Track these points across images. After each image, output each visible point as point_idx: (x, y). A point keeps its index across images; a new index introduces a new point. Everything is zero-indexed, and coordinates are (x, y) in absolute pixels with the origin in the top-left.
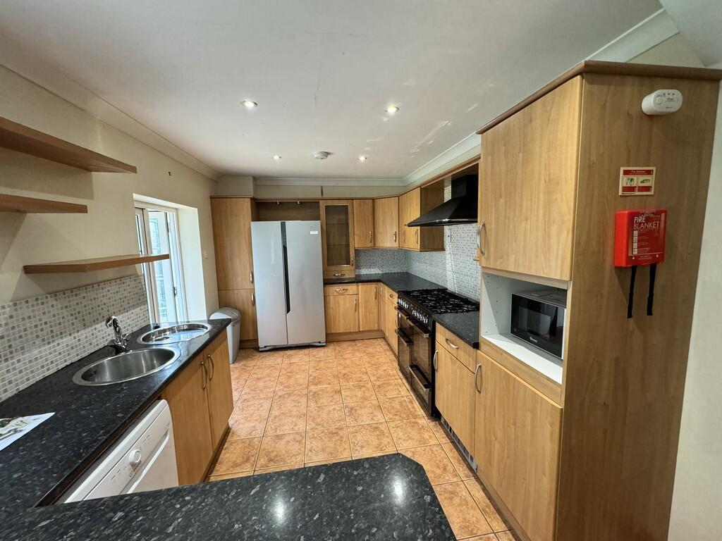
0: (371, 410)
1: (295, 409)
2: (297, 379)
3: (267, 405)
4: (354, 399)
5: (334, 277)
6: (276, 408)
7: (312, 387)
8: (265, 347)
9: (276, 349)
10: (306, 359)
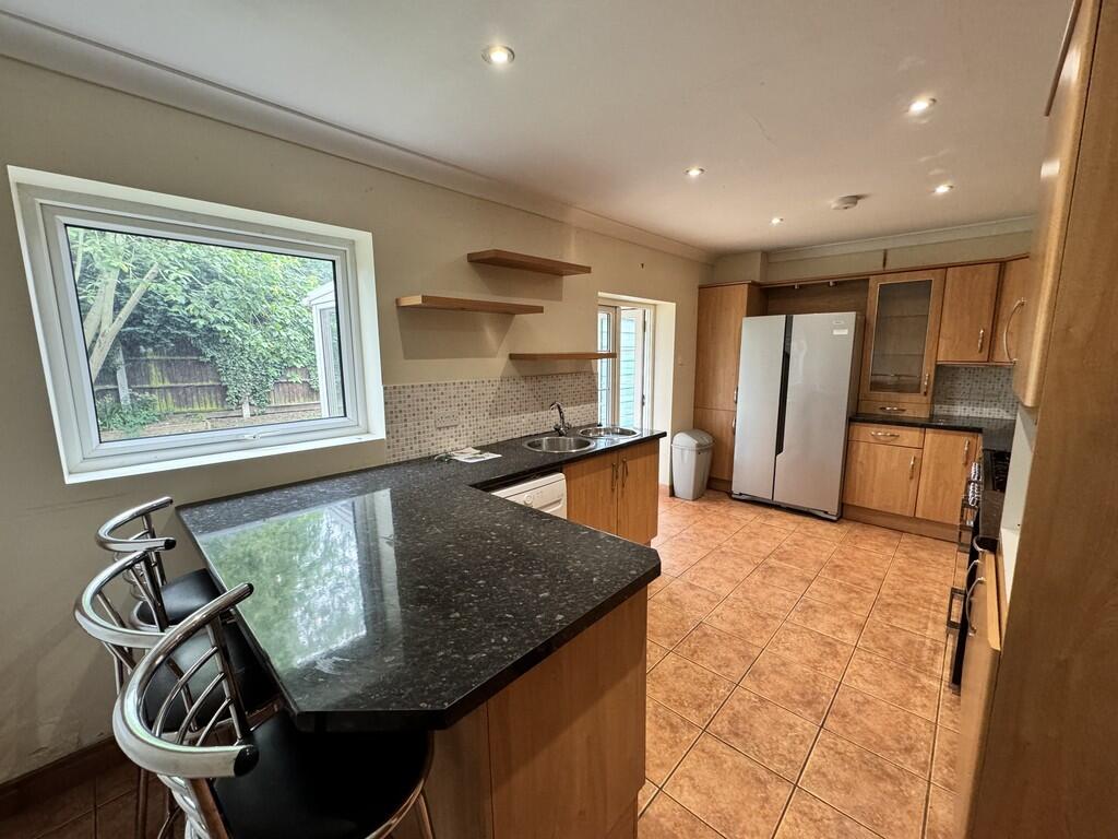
0: (841, 623)
1: (730, 571)
2: (758, 544)
3: (700, 554)
4: (826, 599)
5: (881, 412)
6: (709, 560)
7: (773, 560)
8: (741, 494)
9: (754, 502)
10: (791, 527)
